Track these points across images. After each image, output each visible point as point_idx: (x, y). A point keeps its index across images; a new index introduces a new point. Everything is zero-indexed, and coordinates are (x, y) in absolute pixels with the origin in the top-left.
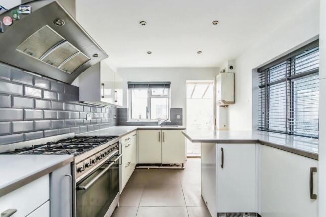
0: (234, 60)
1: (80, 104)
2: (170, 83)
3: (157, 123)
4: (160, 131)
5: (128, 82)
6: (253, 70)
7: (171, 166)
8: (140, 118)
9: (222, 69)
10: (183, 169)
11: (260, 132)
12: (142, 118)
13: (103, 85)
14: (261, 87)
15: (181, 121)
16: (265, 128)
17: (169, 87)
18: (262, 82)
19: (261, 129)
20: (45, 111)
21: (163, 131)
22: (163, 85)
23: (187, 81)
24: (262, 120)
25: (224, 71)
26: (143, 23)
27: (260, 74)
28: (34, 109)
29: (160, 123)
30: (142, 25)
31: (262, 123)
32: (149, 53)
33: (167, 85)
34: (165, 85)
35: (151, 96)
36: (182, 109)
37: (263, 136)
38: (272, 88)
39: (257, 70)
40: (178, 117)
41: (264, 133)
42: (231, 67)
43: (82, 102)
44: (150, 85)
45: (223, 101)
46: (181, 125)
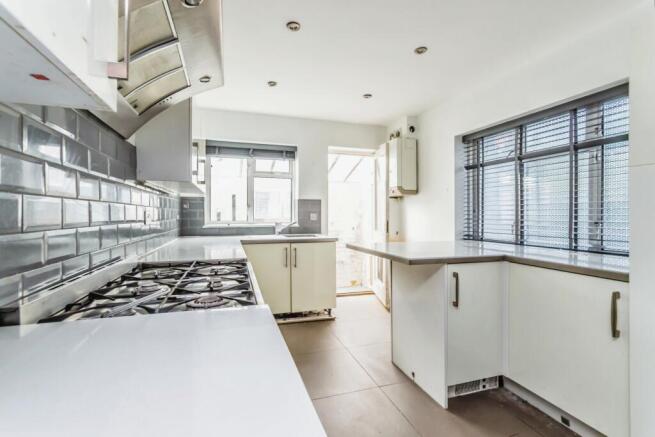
0: (415, 117)
1: (138, 187)
2: (296, 148)
3: (272, 230)
4: (288, 245)
5: (207, 141)
6: (457, 137)
7: (306, 315)
8: (234, 219)
9: (393, 130)
10: (333, 319)
11: (466, 243)
12: (237, 219)
13: (196, 145)
14: (468, 168)
15: (318, 225)
16: (474, 236)
17: (294, 157)
18: (468, 160)
19: (468, 237)
20: (92, 203)
21: (294, 245)
22: (282, 152)
23: (331, 148)
24: (469, 223)
25: (398, 134)
26: (293, 26)
27: (466, 146)
28: (77, 198)
29: (278, 230)
30: (291, 28)
31: (469, 227)
32: (272, 84)
33: (290, 153)
34: (287, 152)
35: (253, 174)
36: (320, 201)
37: (471, 250)
38: (488, 170)
39: (461, 139)
40: (314, 217)
41: (472, 243)
42: (412, 129)
43: (141, 183)
44: (254, 150)
45: (400, 188)
46: (319, 232)
